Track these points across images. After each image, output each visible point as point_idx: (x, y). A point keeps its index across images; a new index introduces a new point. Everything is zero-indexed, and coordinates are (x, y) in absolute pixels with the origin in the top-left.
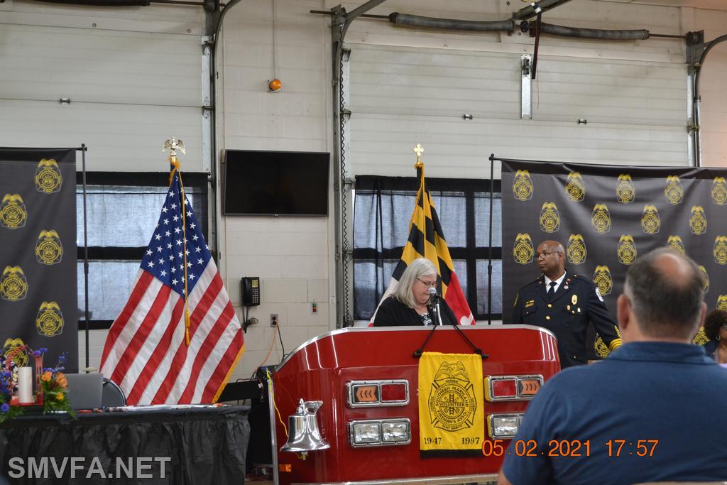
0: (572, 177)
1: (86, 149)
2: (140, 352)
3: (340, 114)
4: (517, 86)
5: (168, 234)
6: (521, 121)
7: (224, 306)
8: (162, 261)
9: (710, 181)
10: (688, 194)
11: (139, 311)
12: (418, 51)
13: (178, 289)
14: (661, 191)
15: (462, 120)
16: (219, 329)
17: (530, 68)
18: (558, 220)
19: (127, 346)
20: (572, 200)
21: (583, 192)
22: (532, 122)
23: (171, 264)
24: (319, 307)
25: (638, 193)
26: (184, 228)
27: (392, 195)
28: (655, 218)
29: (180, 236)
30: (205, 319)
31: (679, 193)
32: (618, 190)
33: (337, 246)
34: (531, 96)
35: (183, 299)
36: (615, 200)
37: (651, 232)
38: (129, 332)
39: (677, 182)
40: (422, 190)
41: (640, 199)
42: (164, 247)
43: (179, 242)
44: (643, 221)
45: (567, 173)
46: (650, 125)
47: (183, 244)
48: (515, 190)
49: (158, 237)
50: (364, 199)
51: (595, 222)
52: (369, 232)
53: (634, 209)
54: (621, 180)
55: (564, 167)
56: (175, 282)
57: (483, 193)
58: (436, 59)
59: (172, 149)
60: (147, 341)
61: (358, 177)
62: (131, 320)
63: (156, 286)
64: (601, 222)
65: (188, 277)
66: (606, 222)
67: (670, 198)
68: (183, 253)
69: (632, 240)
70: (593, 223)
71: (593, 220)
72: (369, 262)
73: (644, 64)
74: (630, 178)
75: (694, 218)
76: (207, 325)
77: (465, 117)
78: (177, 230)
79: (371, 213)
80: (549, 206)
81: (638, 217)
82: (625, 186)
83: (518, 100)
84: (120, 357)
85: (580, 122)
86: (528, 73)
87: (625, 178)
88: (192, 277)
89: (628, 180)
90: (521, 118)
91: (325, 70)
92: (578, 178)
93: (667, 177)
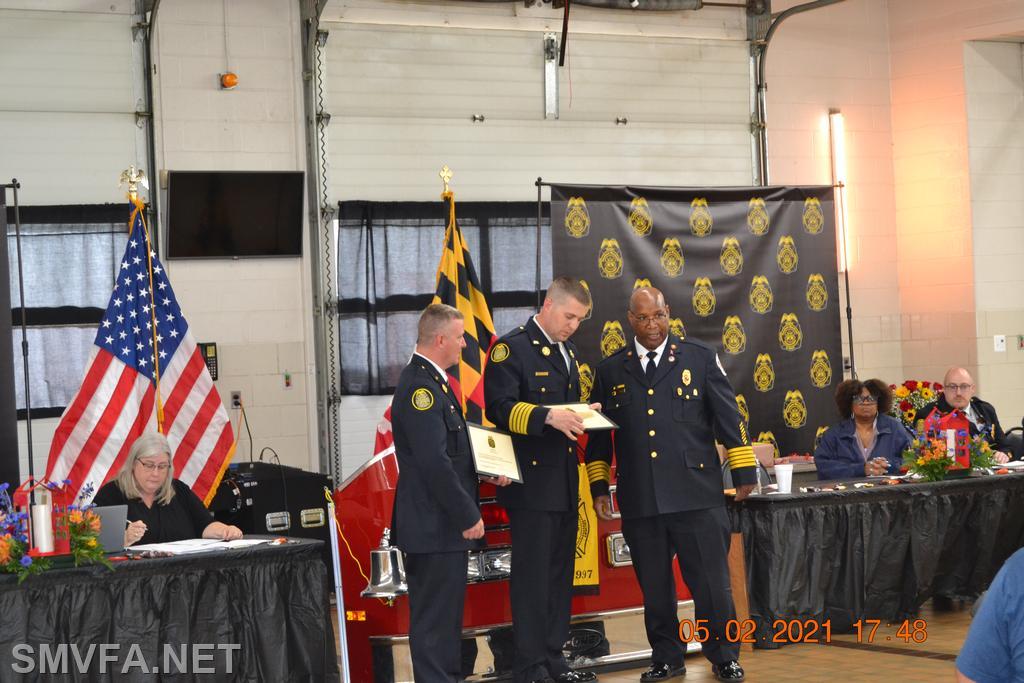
0: (636, 205)
1: (18, 186)
2: (98, 458)
3: (316, 119)
4: (539, 76)
5: (130, 297)
6: (545, 122)
7: (207, 392)
8: (123, 335)
9: (801, 202)
10: (775, 220)
11: (96, 403)
12: (413, 30)
13: (147, 371)
14: (742, 218)
15: (470, 122)
16: (201, 423)
17: (556, 51)
18: (621, 261)
19: (79, 451)
20: (637, 234)
21: (650, 224)
22: (558, 122)
23: (137, 339)
24: (293, 381)
25: (715, 222)
26: (150, 290)
27: (385, 226)
28: (736, 253)
29: (147, 300)
30: (183, 410)
31: (765, 221)
32: (691, 220)
33: (315, 297)
34: (557, 89)
35: (154, 384)
36: (688, 233)
37: (732, 272)
38: (82, 432)
39: (761, 206)
40: (452, 228)
41: (719, 229)
42: (126, 315)
43: (146, 309)
44: (722, 258)
45: (630, 199)
46: (705, 123)
47: (150, 311)
48: (567, 224)
49: (118, 302)
50: (350, 233)
51: (666, 262)
52: (357, 278)
53: (711, 243)
54: (696, 205)
55: (628, 192)
56: (143, 362)
57: (500, 220)
58: (437, 40)
59: (131, 182)
60: (108, 444)
61: (342, 204)
62: (85, 415)
63: (116, 368)
64: (672, 262)
65: (159, 355)
66: (678, 262)
67: (754, 227)
68: (152, 323)
69: (710, 284)
70: (663, 264)
71: (663, 260)
72: (357, 316)
73: (697, 42)
74: (705, 203)
75: (783, 252)
76: (185, 418)
77: (474, 118)
78: (143, 293)
79: (359, 251)
80: (610, 243)
81: (715, 254)
82: (700, 214)
83: (541, 94)
84: (72, 465)
85: (618, 121)
86: (553, 58)
87: (699, 202)
88: (163, 354)
89: (703, 206)
90: (545, 117)
91: (293, 59)
92: (643, 206)
93: (749, 200)
